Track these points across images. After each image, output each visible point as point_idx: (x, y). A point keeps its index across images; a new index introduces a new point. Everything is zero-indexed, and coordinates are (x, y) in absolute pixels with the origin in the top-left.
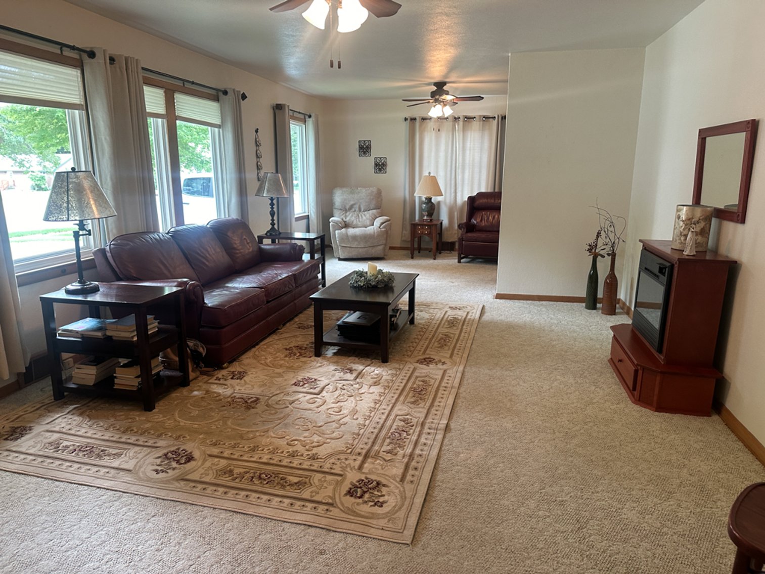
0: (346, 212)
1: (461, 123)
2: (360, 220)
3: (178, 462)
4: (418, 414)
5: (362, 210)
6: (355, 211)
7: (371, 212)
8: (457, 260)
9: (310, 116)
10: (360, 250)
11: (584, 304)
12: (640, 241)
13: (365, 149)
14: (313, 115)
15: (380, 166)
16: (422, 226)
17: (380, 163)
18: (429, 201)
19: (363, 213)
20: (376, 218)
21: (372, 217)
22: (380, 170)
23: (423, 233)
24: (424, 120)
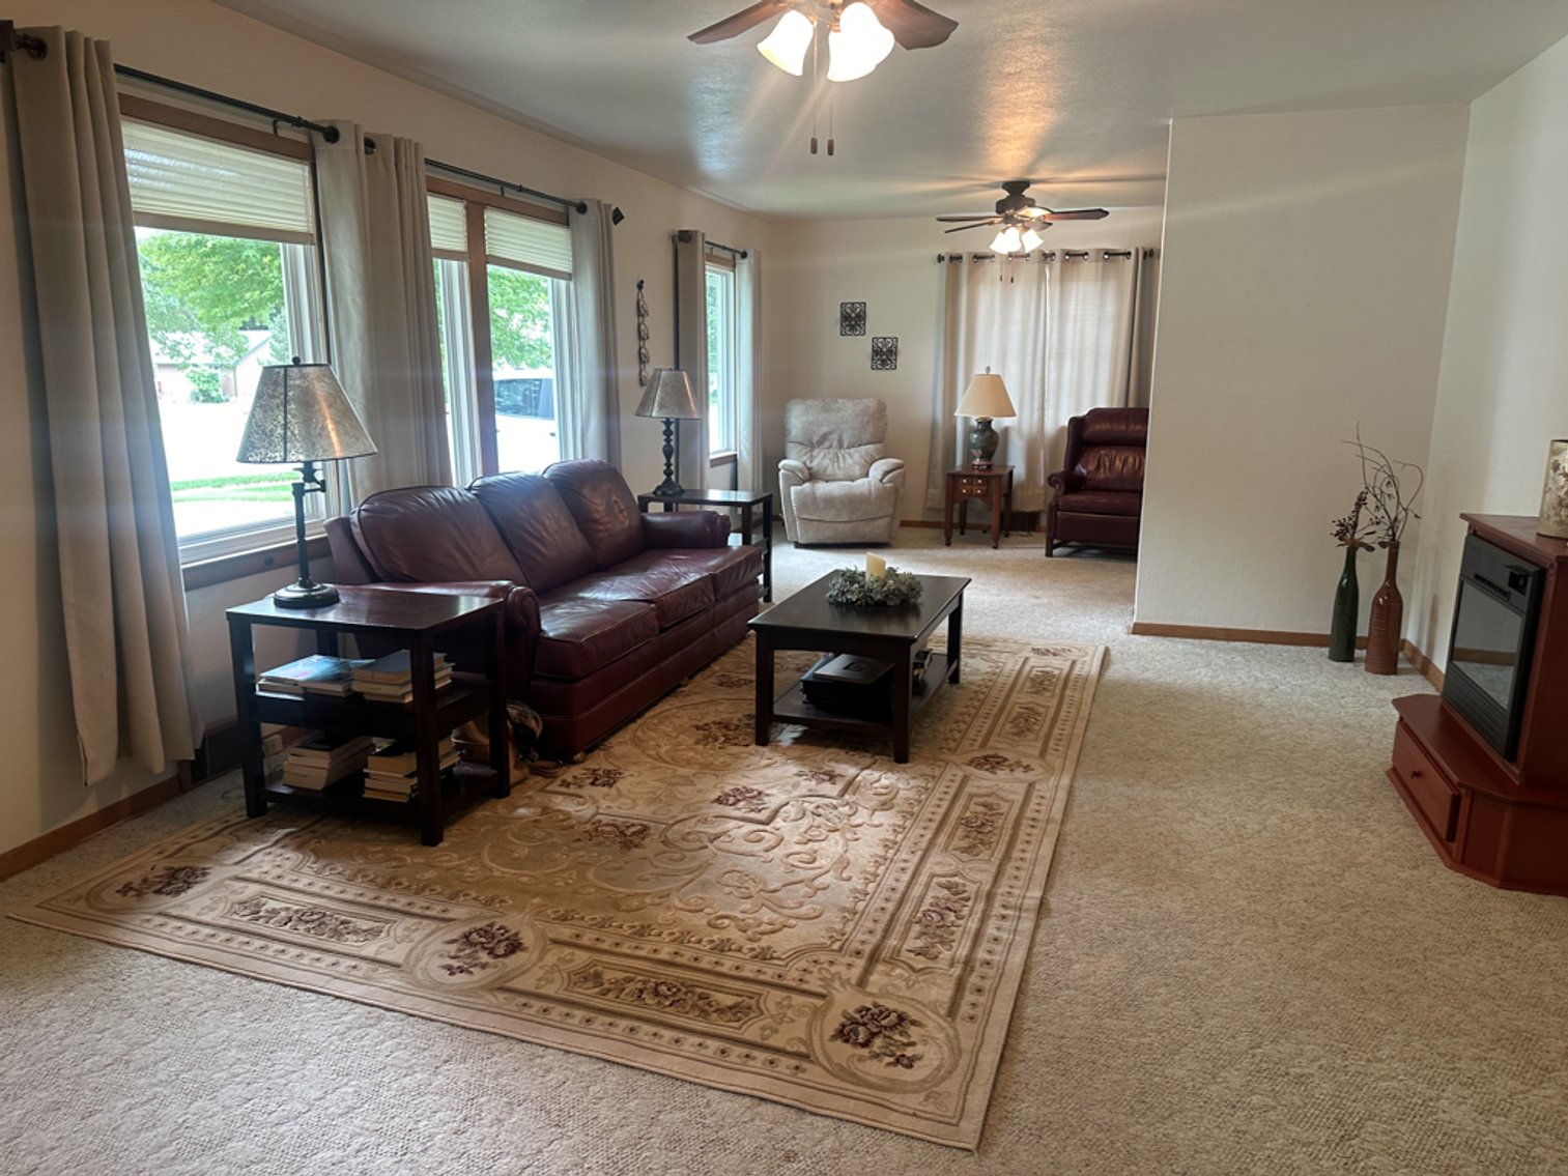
0: (812, 450)
1: (1057, 264)
2: (842, 465)
3: (491, 952)
4: (978, 874)
5: (845, 445)
6: (831, 447)
7: (863, 448)
8: (1043, 551)
9: (744, 255)
10: (841, 527)
11: (1326, 650)
12: (1463, 516)
13: (853, 320)
14: (750, 253)
15: (885, 355)
16: (970, 479)
17: (885, 350)
18: (985, 426)
19: (847, 450)
20: (873, 461)
21: (865, 460)
22: (884, 363)
23: (971, 493)
24: (979, 260)
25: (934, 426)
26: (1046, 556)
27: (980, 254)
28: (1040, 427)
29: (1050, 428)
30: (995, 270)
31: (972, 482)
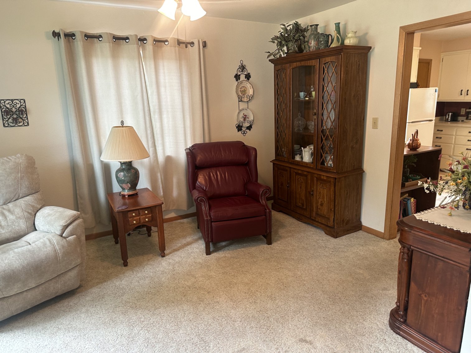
1: (149, 46)
15: (16, 115)
16: (137, 211)
17: (14, 110)
18: (128, 165)
19: (4, 206)
20: (36, 211)
21: (28, 213)
22: (16, 121)
23: (140, 222)
24: (88, 39)
25: (74, 168)
26: (207, 255)
27: (89, 33)
28: (155, 158)
29: (161, 159)
30: (104, 47)
31: (139, 213)
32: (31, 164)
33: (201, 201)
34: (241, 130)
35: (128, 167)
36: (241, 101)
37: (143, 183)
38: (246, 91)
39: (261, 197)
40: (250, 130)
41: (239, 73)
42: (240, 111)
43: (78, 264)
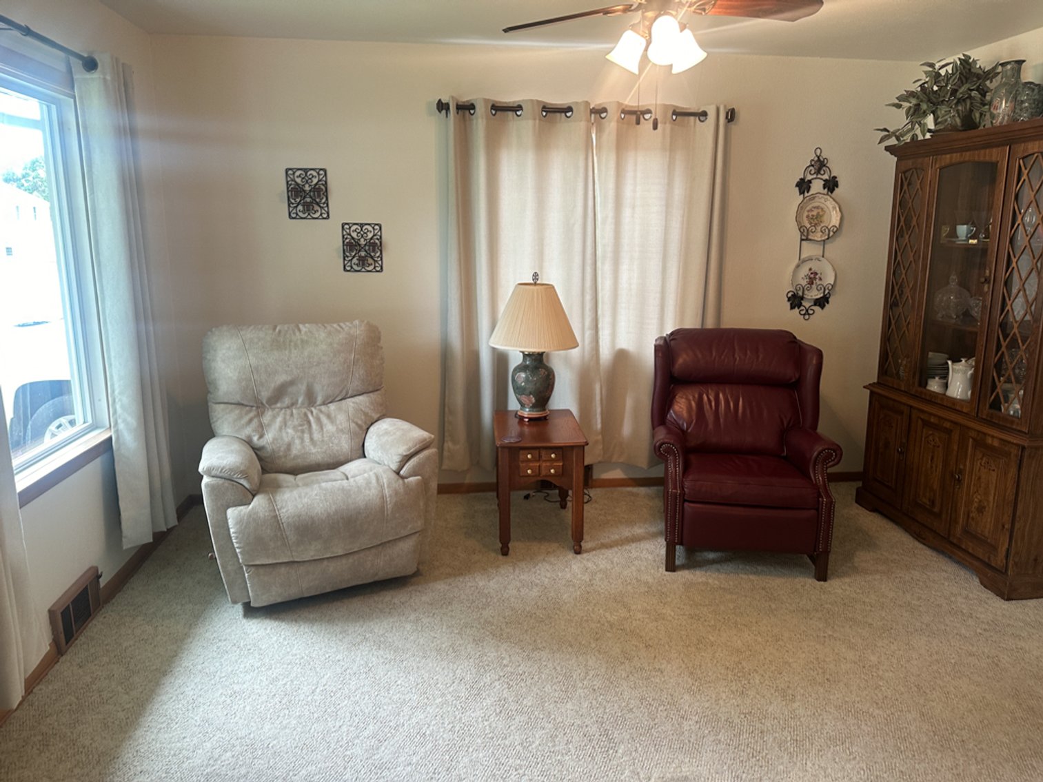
0: (260, 414)
1: (611, 124)
2: (316, 436)
5: (320, 400)
6: (293, 404)
7: (348, 403)
9: (92, 64)
13: (308, 195)
14: (103, 59)
15: (364, 251)
16: (537, 452)
17: (362, 242)
18: (535, 360)
19: (323, 408)
20: (370, 424)
21: (357, 424)
22: (363, 262)
23: (540, 474)
24: (498, 113)
25: (446, 354)
26: (667, 570)
27: (500, 102)
28: (595, 352)
29: (606, 353)
30: (523, 128)
31: (540, 456)
32: (374, 339)
33: (668, 451)
34: (800, 305)
35: (538, 363)
36: (807, 239)
37: (564, 398)
38: (822, 216)
39: (815, 464)
40: (822, 307)
41: (809, 177)
42: (802, 262)
43: (419, 529)
